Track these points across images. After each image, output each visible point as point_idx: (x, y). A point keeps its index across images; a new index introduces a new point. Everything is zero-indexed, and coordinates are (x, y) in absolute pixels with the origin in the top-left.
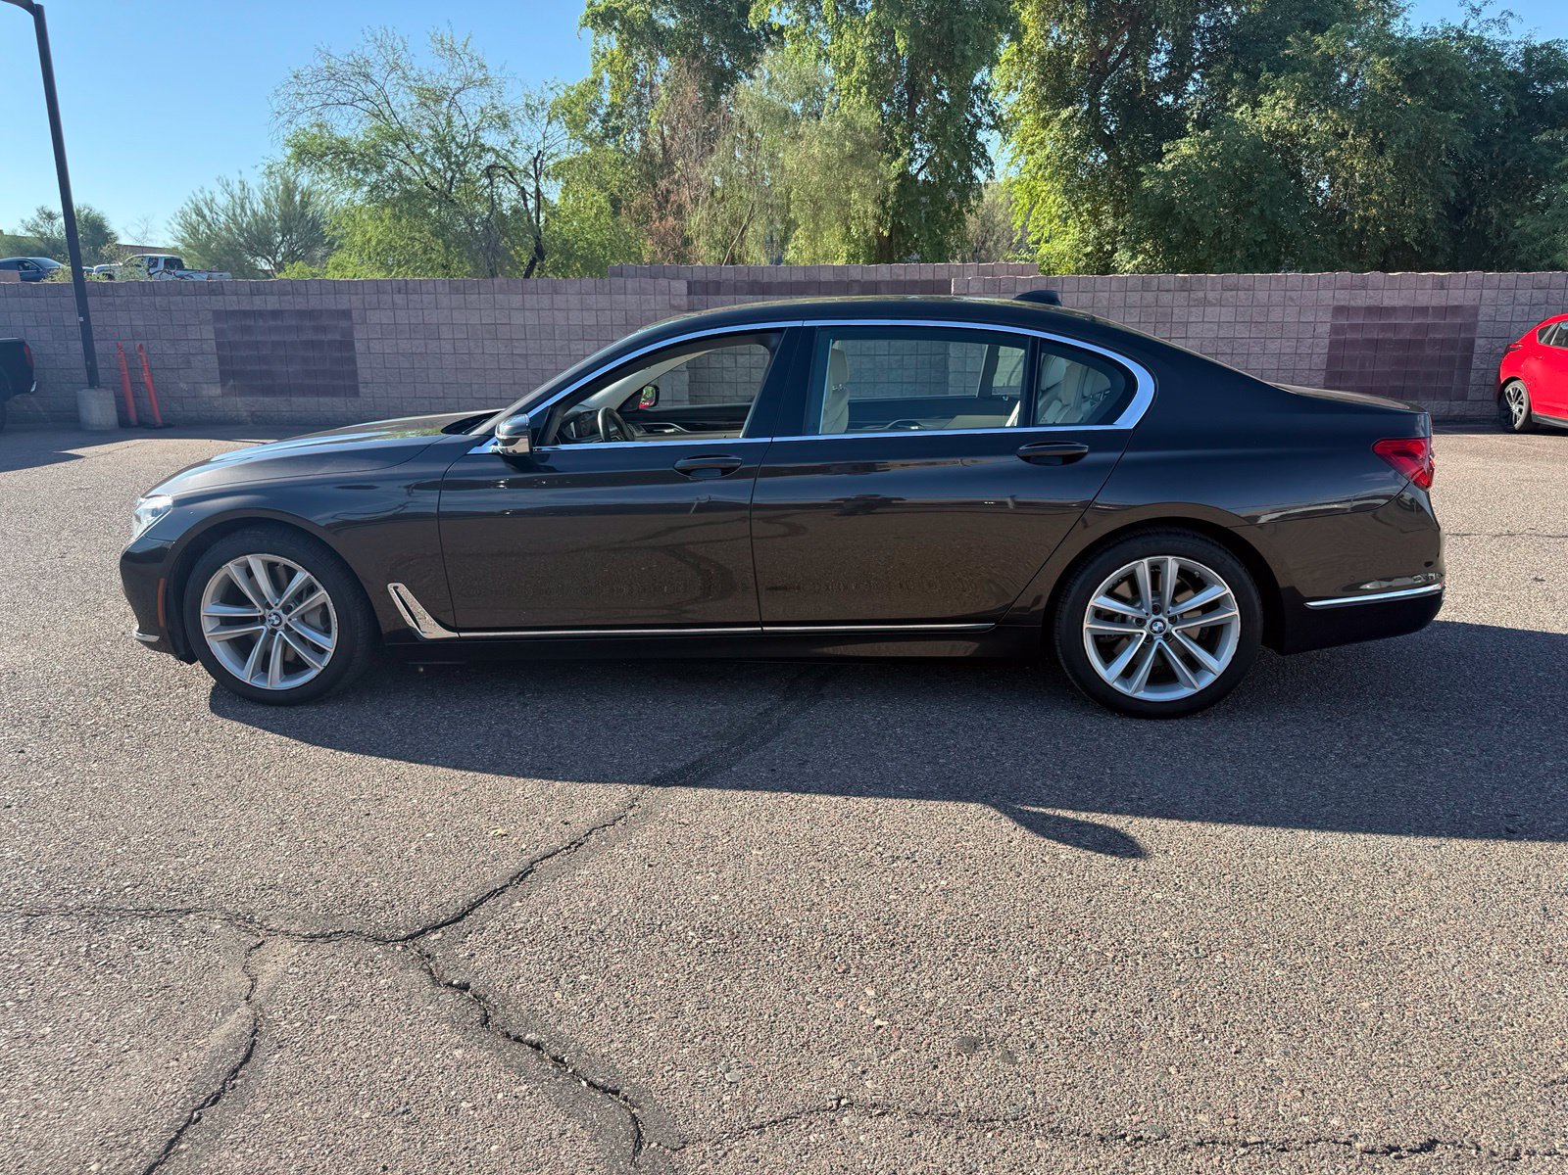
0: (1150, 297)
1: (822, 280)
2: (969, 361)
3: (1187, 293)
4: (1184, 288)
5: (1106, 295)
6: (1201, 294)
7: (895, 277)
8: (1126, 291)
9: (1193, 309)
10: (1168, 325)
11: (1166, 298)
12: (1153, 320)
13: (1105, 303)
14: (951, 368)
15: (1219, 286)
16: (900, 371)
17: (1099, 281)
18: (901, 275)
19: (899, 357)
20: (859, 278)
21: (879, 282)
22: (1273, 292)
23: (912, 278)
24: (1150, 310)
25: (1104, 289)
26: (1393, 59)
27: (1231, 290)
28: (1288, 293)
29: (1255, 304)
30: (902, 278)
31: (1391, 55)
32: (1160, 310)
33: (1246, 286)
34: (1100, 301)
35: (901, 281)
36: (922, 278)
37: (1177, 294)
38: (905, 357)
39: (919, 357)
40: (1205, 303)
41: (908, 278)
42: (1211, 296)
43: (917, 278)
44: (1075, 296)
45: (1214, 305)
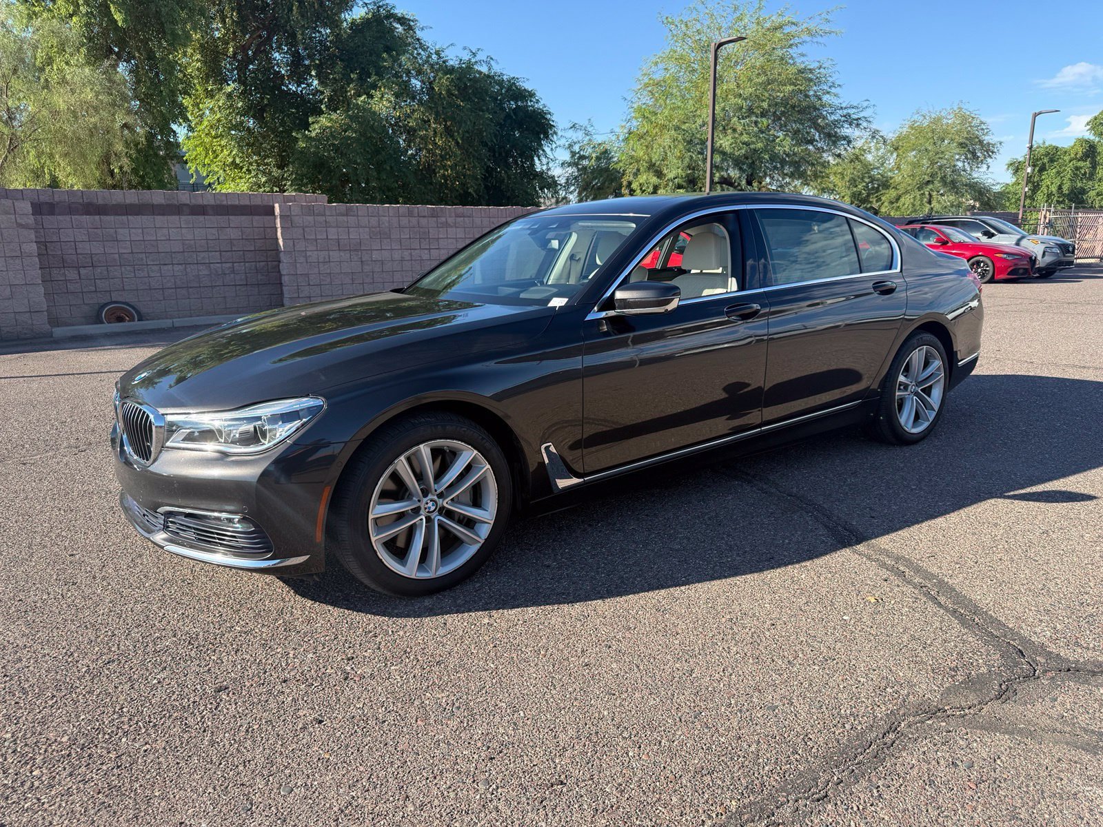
0: (414, 220)
1: (155, 203)
2: (298, 265)
3: (435, 219)
4: (434, 215)
5: (387, 218)
6: (444, 219)
7: (218, 202)
8: (399, 216)
9: (440, 229)
10: (428, 240)
11: (424, 221)
12: (418, 237)
13: (387, 225)
14: (284, 272)
15: (453, 214)
16: (232, 275)
17: (381, 209)
18: (223, 201)
19: (230, 265)
20: (188, 202)
21: (206, 205)
22: (483, 219)
23: (233, 203)
24: (416, 230)
25: (385, 215)
26: (452, 77)
27: (461, 217)
28: (491, 219)
29: (474, 226)
30: (225, 203)
31: (451, 74)
32: (421, 230)
33: (469, 215)
34: (383, 223)
35: (224, 206)
36: (241, 203)
37: (430, 219)
38: (235, 264)
39: (247, 264)
40: (447, 225)
41: (229, 203)
42: (450, 220)
43: (237, 203)
44: (366, 219)
45: (452, 227)
